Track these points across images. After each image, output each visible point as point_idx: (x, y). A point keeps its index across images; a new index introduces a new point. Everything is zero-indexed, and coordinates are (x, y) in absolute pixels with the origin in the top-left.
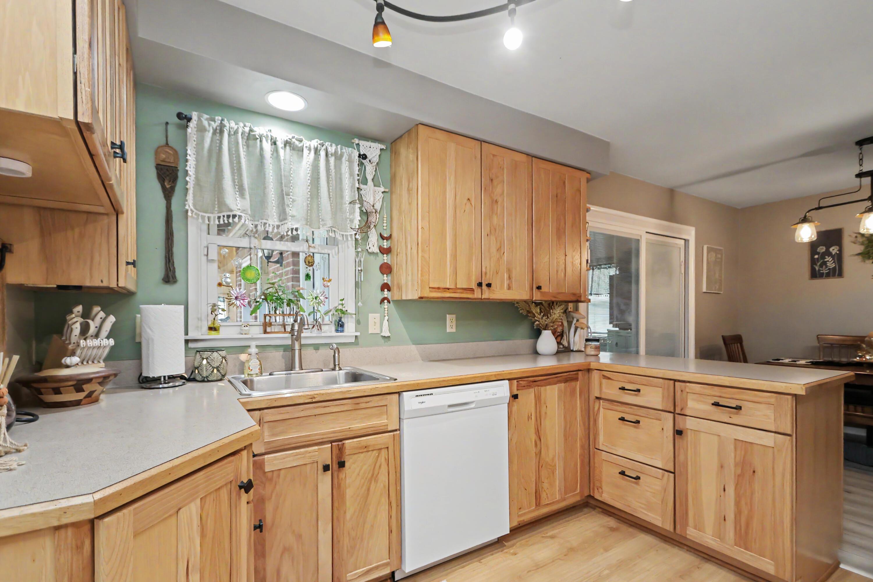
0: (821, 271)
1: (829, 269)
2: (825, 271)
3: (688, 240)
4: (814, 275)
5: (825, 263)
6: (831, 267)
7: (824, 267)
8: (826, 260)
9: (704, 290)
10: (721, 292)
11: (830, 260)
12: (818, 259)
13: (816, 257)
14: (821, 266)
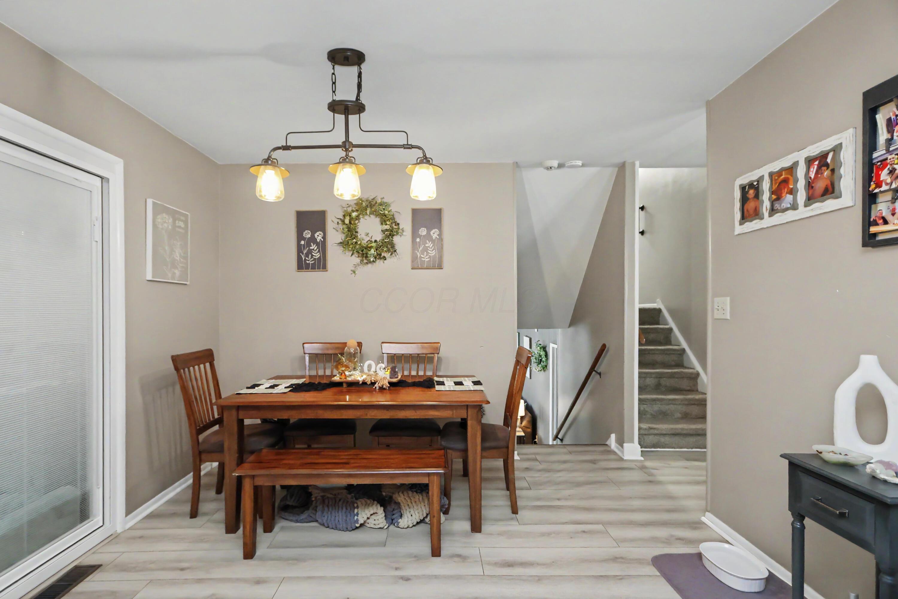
0: (308, 262)
1: (315, 259)
2: (310, 261)
3: (108, 180)
4: (301, 266)
5: (310, 252)
6: (317, 257)
7: (310, 256)
8: (311, 248)
9: (149, 277)
10: (187, 283)
11: (315, 249)
12: (304, 245)
13: (302, 242)
14: (307, 255)
